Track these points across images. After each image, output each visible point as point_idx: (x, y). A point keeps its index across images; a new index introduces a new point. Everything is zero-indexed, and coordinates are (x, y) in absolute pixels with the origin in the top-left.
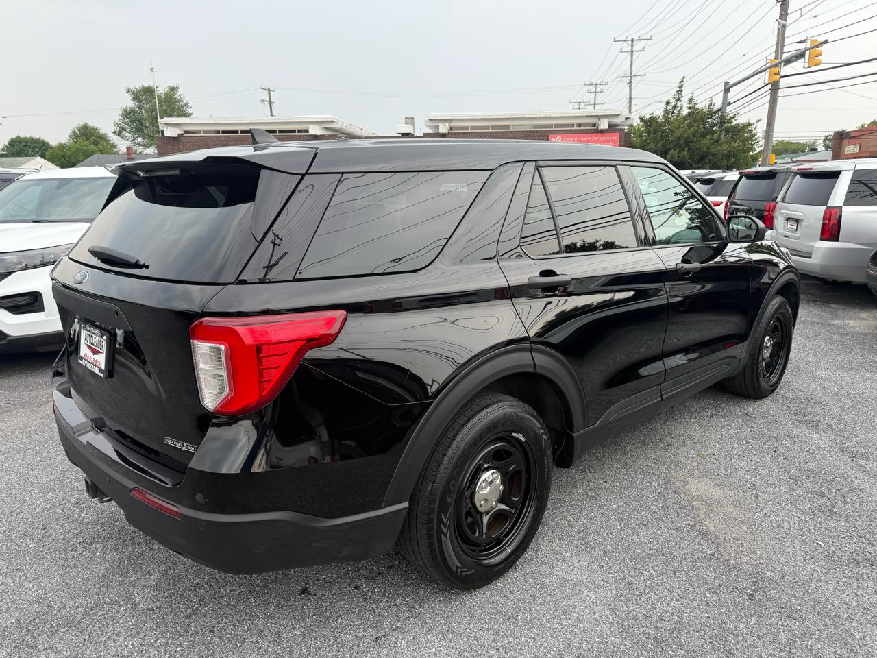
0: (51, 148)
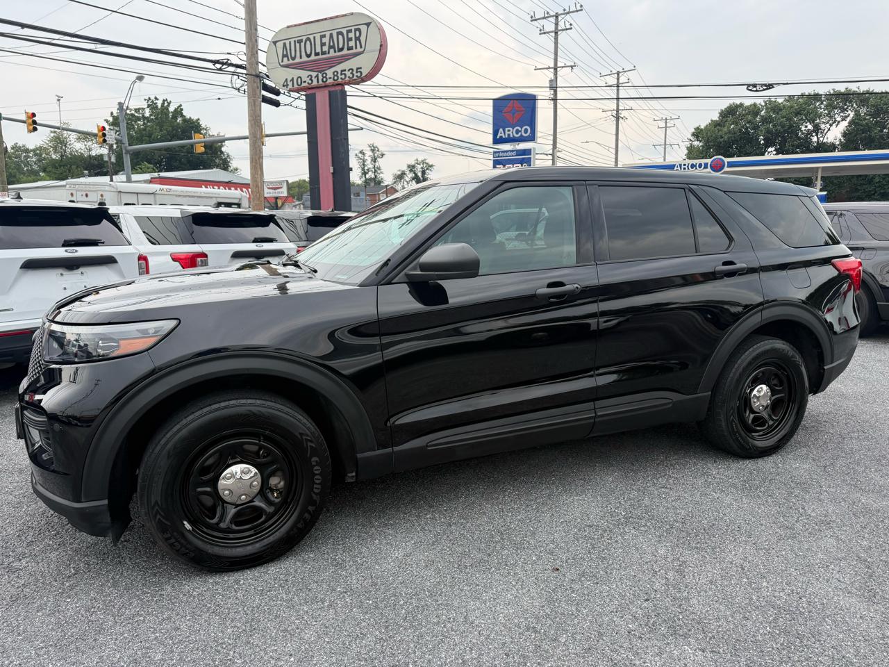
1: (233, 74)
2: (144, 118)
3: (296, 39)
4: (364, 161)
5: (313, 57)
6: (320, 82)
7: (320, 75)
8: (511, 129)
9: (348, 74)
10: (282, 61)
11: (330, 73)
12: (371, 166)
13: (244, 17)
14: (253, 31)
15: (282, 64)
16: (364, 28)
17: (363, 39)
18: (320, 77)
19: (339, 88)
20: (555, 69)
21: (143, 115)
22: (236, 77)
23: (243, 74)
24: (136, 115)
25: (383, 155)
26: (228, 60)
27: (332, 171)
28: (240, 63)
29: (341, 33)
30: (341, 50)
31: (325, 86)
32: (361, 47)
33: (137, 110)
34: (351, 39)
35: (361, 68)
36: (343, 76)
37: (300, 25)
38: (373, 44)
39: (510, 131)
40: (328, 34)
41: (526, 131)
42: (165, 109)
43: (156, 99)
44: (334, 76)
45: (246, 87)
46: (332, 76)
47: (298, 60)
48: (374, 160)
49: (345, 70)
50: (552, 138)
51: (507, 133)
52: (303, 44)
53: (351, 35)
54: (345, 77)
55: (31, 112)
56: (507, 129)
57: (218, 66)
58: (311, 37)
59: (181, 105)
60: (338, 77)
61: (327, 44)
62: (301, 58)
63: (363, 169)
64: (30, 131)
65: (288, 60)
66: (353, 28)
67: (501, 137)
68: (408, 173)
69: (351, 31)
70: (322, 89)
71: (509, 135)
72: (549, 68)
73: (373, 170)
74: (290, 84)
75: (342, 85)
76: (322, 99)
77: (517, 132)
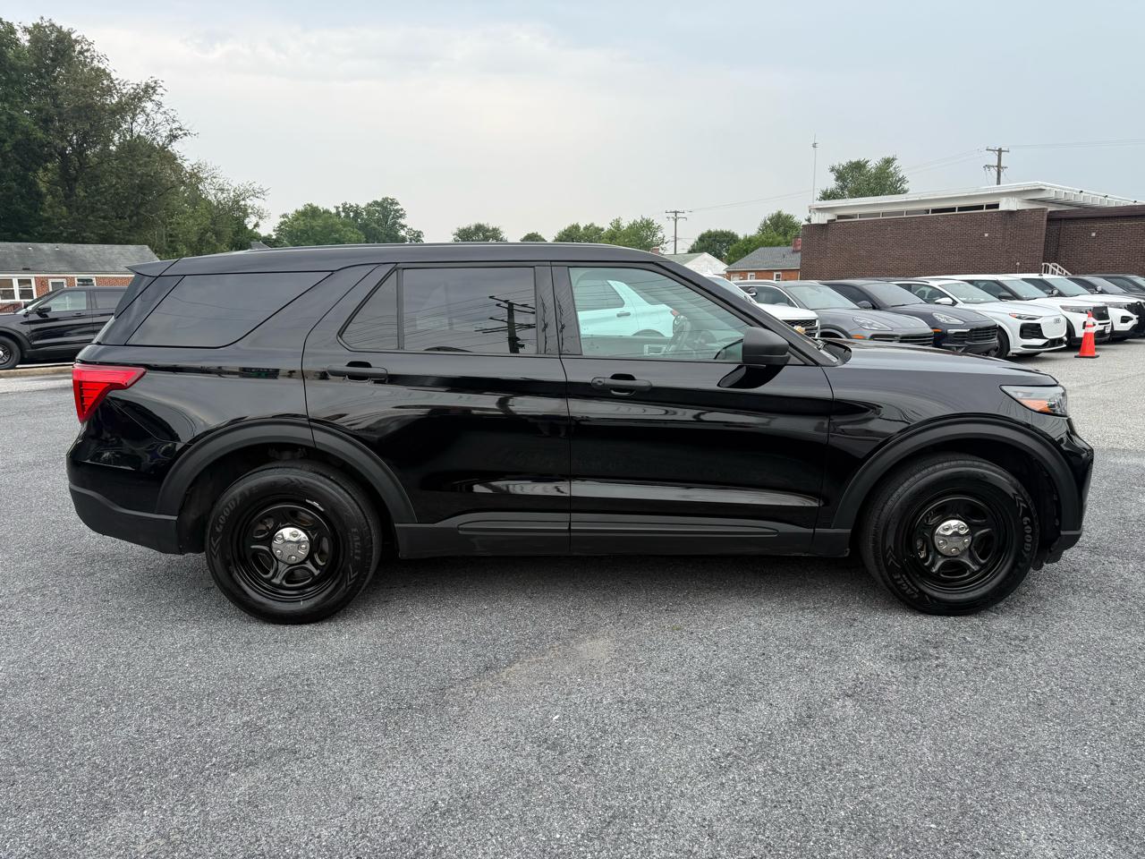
0: (740, 241)
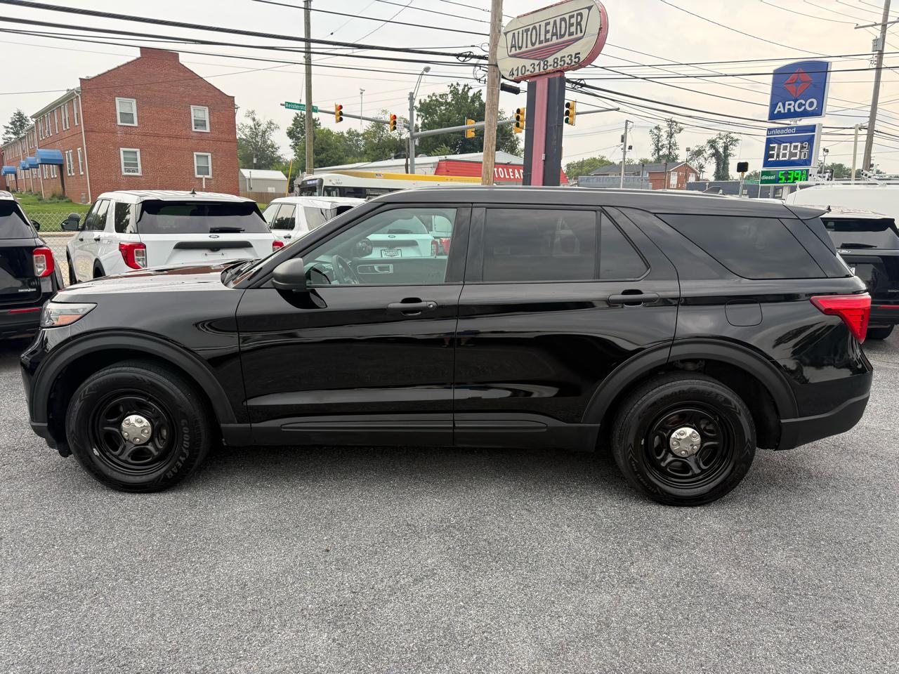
1: (475, 65)
2: (447, 103)
3: (524, 29)
4: (659, 137)
5: (537, 46)
6: (542, 70)
7: (542, 63)
8: (792, 103)
9: (567, 60)
10: (511, 51)
11: (551, 60)
12: (666, 142)
13: (490, 9)
14: (498, 22)
15: (510, 54)
16: (585, 12)
17: (583, 23)
18: (542, 65)
19: (558, 75)
20: (884, 26)
21: (446, 101)
22: (478, 68)
23: (484, 65)
24: (440, 100)
25: (681, 130)
26: (471, 52)
27: (543, 158)
28: (483, 54)
29: (564, 19)
30: (562, 36)
31: (547, 74)
32: (581, 31)
33: (441, 96)
34: (572, 25)
35: (579, 53)
36: (562, 63)
37: (528, 14)
38: (593, 27)
39: (792, 106)
40: (552, 21)
41: (811, 104)
42: (465, 93)
43: (458, 84)
44: (555, 63)
45: (486, 77)
46: (552, 63)
47: (524, 49)
48: (671, 135)
49: (564, 57)
50: (869, 109)
51: (787, 107)
52: (529, 33)
53: (573, 20)
54: (564, 64)
55: (339, 104)
56: (787, 103)
57: (462, 59)
58: (537, 25)
59: (480, 91)
60: (557, 63)
61: (551, 32)
62: (527, 47)
63: (657, 146)
64: (337, 122)
65: (516, 50)
66: (575, 13)
67: (779, 112)
68: (707, 149)
69: (573, 16)
70: (542, 77)
71: (789, 109)
72: (876, 24)
73: (668, 146)
74: (515, 73)
75: (562, 71)
76: (542, 85)
77: (800, 106)
